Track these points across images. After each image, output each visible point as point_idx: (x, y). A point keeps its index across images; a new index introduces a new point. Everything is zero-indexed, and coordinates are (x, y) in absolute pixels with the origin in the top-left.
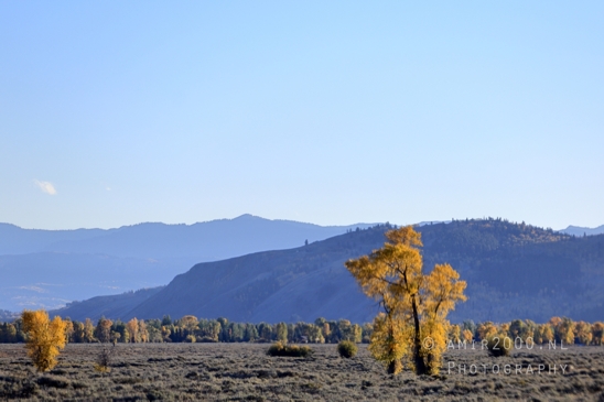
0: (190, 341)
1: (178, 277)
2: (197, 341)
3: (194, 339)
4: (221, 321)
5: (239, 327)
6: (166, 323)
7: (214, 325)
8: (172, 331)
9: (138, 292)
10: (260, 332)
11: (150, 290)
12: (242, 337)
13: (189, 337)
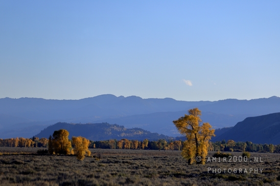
0: (231, 151)
1: (239, 123)
2: (234, 151)
3: (233, 150)
4: (247, 143)
5: (255, 145)
6: (223, 143)
7: (244, 144)
8: (225, 146)
9: (222, 129)
10: (264, 148)
11: (227, 128)
12: (256, 150)
13: (231, 149)
